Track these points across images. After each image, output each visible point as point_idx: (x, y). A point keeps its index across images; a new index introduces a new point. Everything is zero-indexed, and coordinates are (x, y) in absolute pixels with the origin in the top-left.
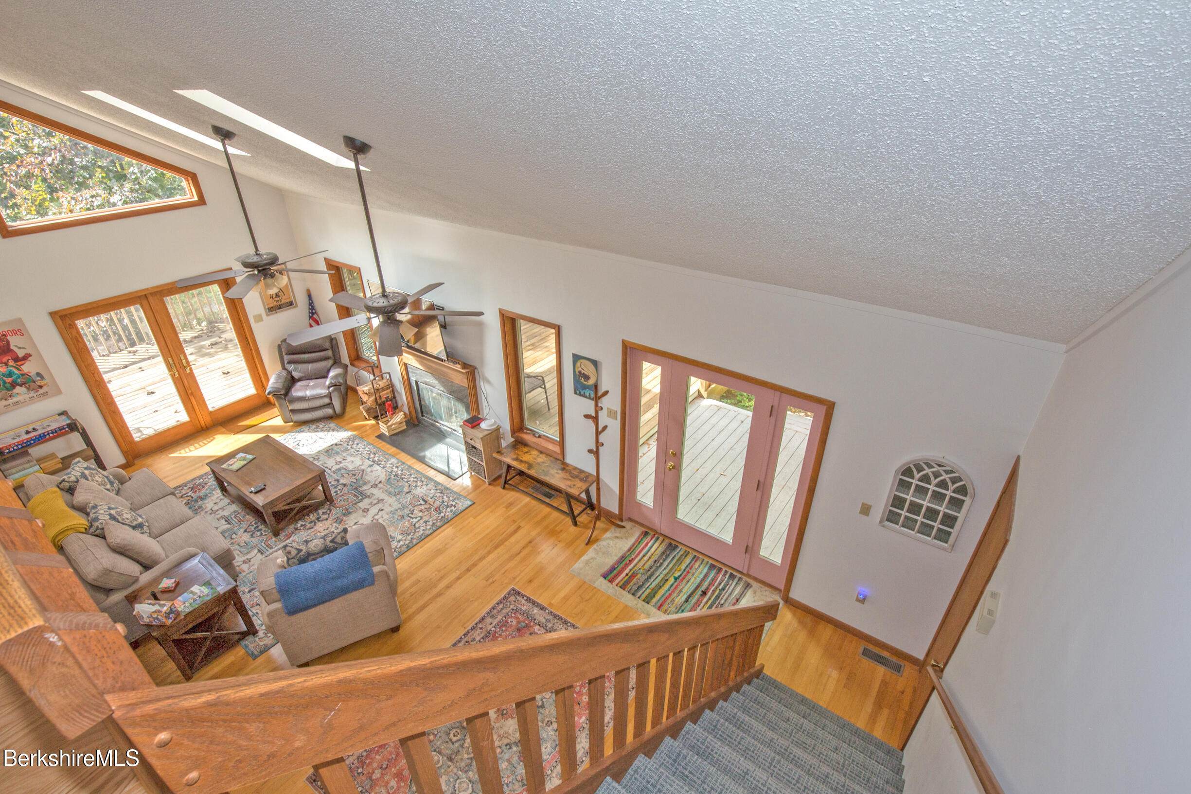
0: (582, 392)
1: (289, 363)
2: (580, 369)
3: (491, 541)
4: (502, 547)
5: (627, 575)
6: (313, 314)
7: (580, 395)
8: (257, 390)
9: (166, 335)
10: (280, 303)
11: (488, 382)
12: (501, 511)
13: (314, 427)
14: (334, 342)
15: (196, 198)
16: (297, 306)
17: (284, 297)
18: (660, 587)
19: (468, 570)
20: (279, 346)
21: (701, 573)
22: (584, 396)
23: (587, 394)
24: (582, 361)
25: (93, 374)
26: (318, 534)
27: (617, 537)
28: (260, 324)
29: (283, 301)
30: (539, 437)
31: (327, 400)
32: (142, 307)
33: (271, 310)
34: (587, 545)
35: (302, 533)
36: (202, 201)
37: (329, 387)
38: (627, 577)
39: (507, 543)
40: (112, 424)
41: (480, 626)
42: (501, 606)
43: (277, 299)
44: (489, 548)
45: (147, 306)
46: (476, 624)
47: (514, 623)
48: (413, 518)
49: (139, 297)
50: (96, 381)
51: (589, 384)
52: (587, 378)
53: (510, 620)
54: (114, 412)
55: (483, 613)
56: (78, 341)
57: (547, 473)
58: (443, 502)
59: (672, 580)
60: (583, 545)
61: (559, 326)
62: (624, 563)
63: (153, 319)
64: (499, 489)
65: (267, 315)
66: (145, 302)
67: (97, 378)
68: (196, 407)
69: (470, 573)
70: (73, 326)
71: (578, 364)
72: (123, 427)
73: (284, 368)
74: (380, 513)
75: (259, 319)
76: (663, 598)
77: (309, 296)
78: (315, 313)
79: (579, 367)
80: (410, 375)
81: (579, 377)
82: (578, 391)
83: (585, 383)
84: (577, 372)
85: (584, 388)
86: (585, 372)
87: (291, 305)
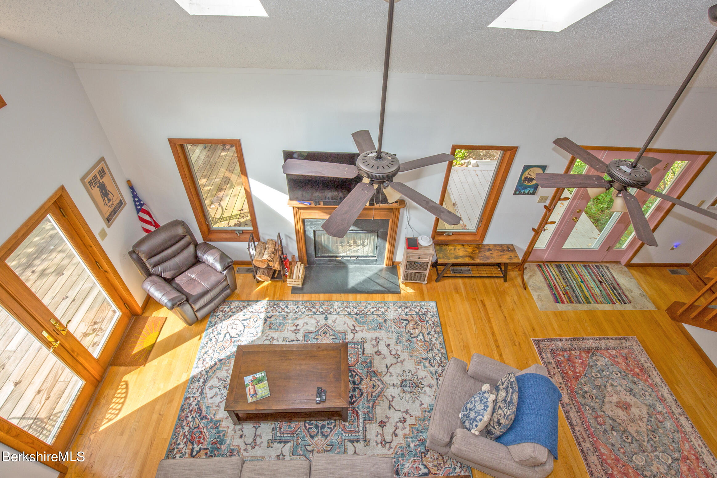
0: (522, 191)
1: (153, 267)
3: (482, 320)
4: (492, 320)
5: (564, 294)
6: (141, 205)
7: (520, 194)
10: (113, 208)
11: (415, 208)
12: (456, 297)
13: (221, 314)
16: (125, 205)
17: (114, 199)
18: (582, 291)
19: (498, 347)
21: (585, 272)
22: (523, 194)
23: (526, 191)
24: (531, 169)
26: (374, 394)
27: (531, 276)
28: (107, 239)
30: (453, 234)
33: (109, 220)
34: (525, 289)
35: (361, 403)
37: (222, 272)
38: (566, 296)
39: (490, 316)
42: (543, 354)
43: (110, 204)
44: (487, 325)
47: (562, 358)
48: (417, 337)
51: (531, 184)
52: (531, 180)
53: (558, 358)
55: (542, 364)
57: (488, 258)
58: (417, 313)
59: (581, 284)
60: (525, 291)
61: (518, 148)
62: (554, 288)
64: (434, 284)
65: (109, 227)
69: (501, 347)
71: (527, 172)
73: (150, 274)
74: (391, 347)
75: (103, 234)
76: (592, 296)
77: (131, 188)
78: (144, 204)
79: (526, 174)
80: (307, 228)
81: (524, 181)
82: (518, 192)
83: (528, 184)
84: (523, 178)
85: (526, 188)
86: (531, 177)
87: (121, 204)
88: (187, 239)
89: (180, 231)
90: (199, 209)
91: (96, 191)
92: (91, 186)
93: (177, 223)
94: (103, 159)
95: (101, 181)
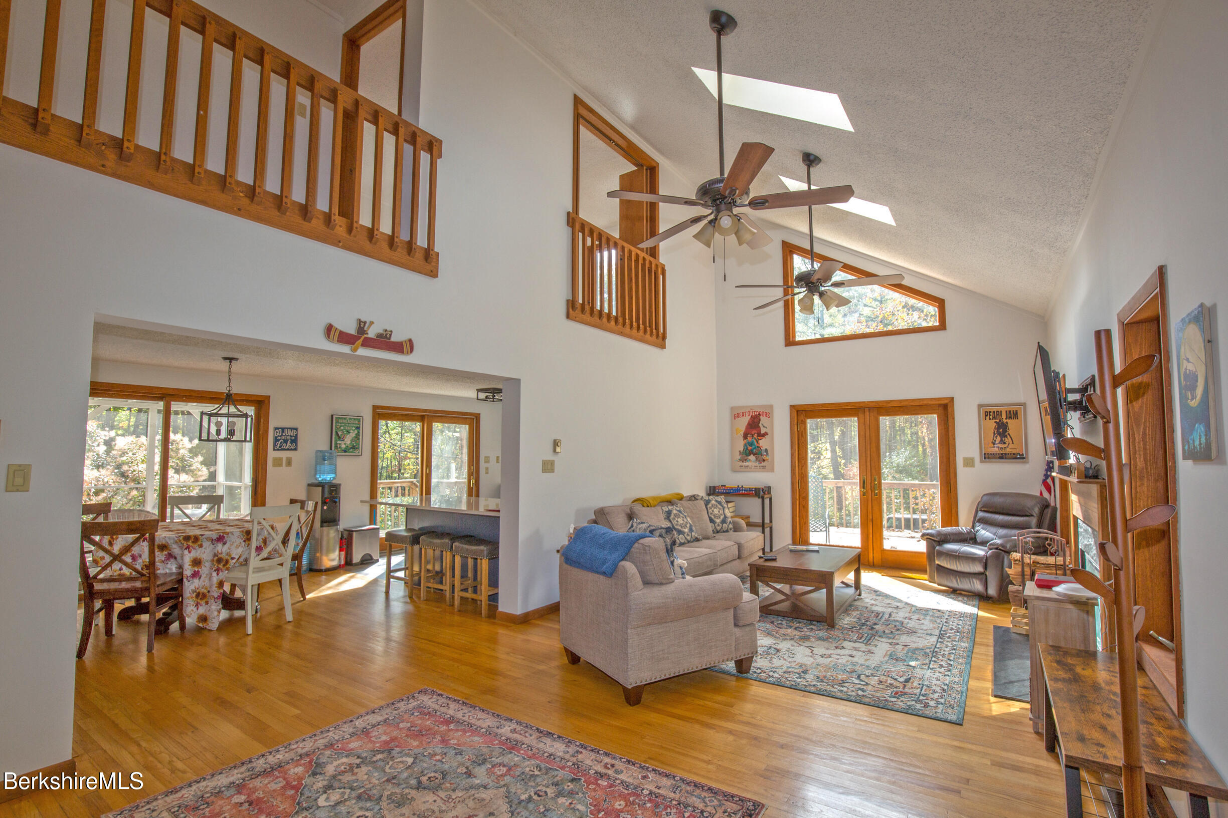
10: (1003, 452)
15: (937, 324)
16: (1030, 463)
17: (1011, 446)
20: (979, 503)
25: (802, 467)
28: (968, 469)
29: (1008, 451)
31: (979, 568)
32: (858, 421)
33: (987, 457)
36: (943, 326)
37: (989, 549)
43: (1001, 446)
45: (862, 421)
48: (858, 679)
49: (860, 408)
50: (801, 473)
54: (804, 508)
56: (802, 437)
58: (925, 695)
63: (862, 433)
65: (981, 462)
66: (862, 417)
68: (870, 536)
70: (803, 423)
73: (974, 523)
75: (969, 462)
80: (1079, 540)
87: (1019, 457)
88: (1032, 521)
91: (992, 424)
92: (986, 416)
94: (1024, 405)
95: (1005, 421)
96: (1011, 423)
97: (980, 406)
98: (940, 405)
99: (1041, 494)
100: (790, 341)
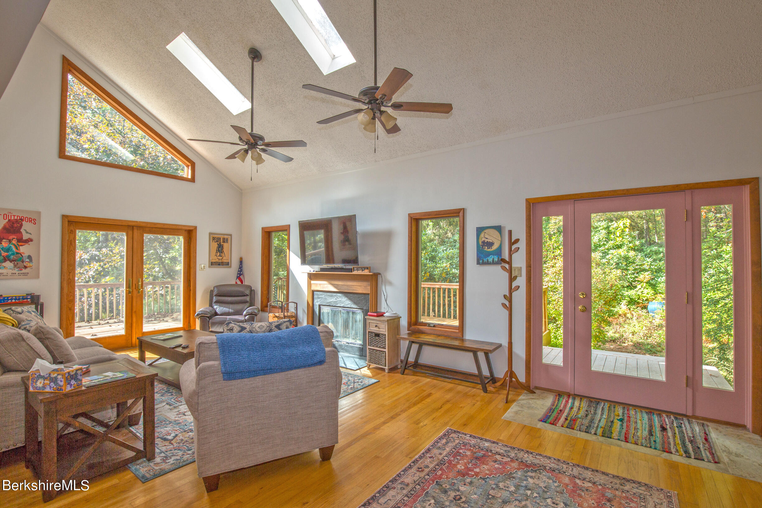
0: (485, 260)
1: (217, 302)
2: (483, 239)
3: (408, 401)
4: (421, 404)
5: (566, 419)
6: (240, 275)
7: (484, 263)
8: (184, 324)
9: (135, 261)
11: (390, 283)
12: (407, 385)
14: (253, 292)
15: (190, 177)
16: (231, 267)
17: (224, 258)
18: (609, 426)
20: (212, 292)
21: (642, 418)
22: (488, 263)
23: (490, 260)
24: (485, 231)
25: (70, 273)
27: (533, 399)
28: (203, 271)
30: (434, 326)
32: (127, 236)
33: (212, 264)
34: (506, 403)
36: (193, 180)
37: (245, 316)
38: (567, 422)
39: (424, 402)
40: (64, 316)
41: (428, 455)
42: (444, 441)
43: (219, 258)
44: (407, 405)
45: (131, 236)
46: (423, 454)
47: (468, 453)
49: (129, 226)
50: (69, 278)
51: (492, 250)
52: (490, 244)
53: (461, 451)
54: (70, 309)
55: (427, 445)
56: (71, 244)
58: (349, 380)
59: (618, 422)
60: (503, 404)
61: (464, 209)
62: (555, 412)
63: (131, 245)
64: (398, 375)
65: (209, 267)
66: (130, 232)
67: (71, 277)
68: (134, 325)
70: (73, 233)
71: (482, 235)
72: (71, 324)
73: (211, 305)
75: (203, 267)
76: (623, 435)
77: (241, 262)
78: (242, 274)
79: (482, 238)
80: (315, 301)
81: (483, 247)
82: (481, 261)
83: (489, 250)
84: (480, 243)
85: (489, 256)
86: (489, 240)
87: (228, 264)
88: (248, 298)
89: (248, 292)
90: (266, 283)
91: (215, 245)
92: (213, 240)
93: (250, 287)
94: (231, 235)
95: (222, 243)
96: (226, 245)
97: (210, 234)
98: (186, 230)
99: (236, 283)
100: (62, 154)
